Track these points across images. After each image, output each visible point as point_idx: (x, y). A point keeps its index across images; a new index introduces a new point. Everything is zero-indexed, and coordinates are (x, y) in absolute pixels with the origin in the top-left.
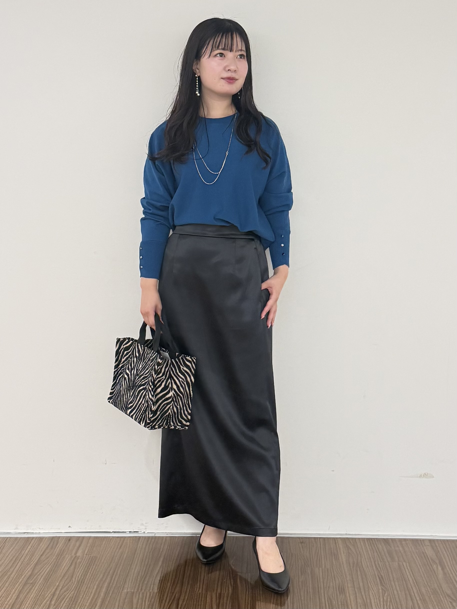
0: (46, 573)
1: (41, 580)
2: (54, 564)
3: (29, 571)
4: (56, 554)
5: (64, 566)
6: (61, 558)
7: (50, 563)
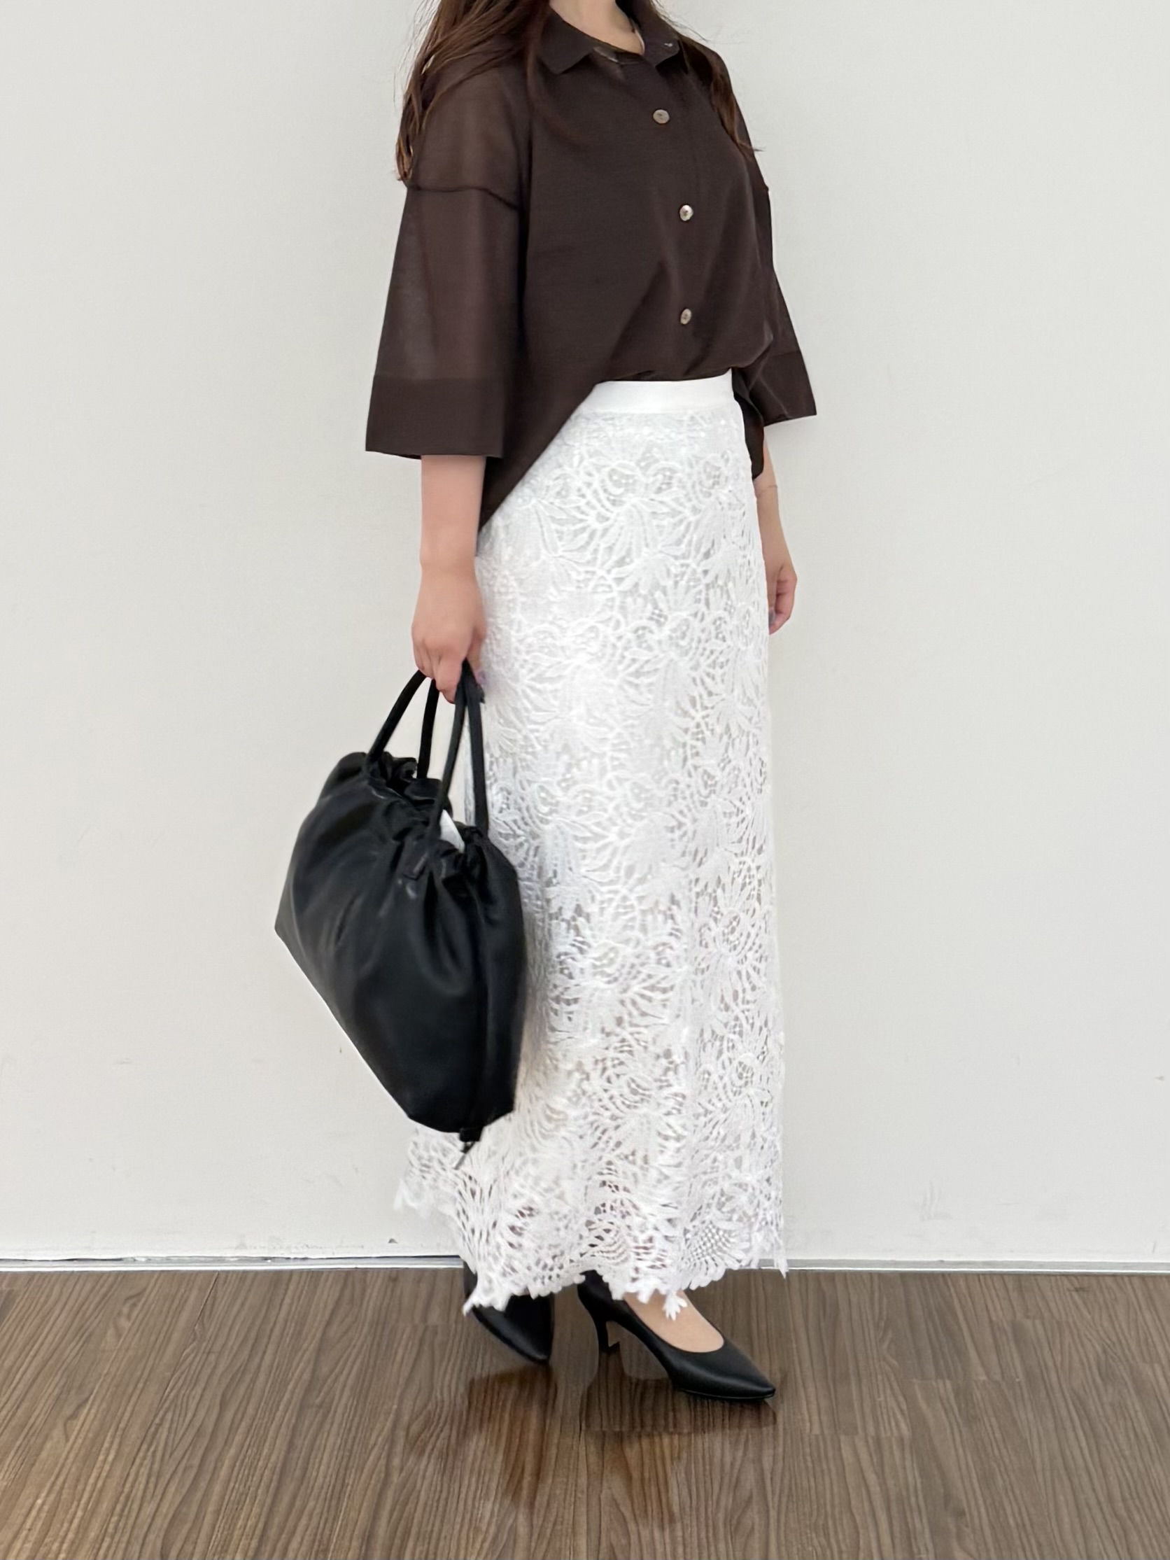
2: (372, 1348)
4: (368, 1320)
5: (399, 1358)
6: (387, 1331)
7: (360, 1344)
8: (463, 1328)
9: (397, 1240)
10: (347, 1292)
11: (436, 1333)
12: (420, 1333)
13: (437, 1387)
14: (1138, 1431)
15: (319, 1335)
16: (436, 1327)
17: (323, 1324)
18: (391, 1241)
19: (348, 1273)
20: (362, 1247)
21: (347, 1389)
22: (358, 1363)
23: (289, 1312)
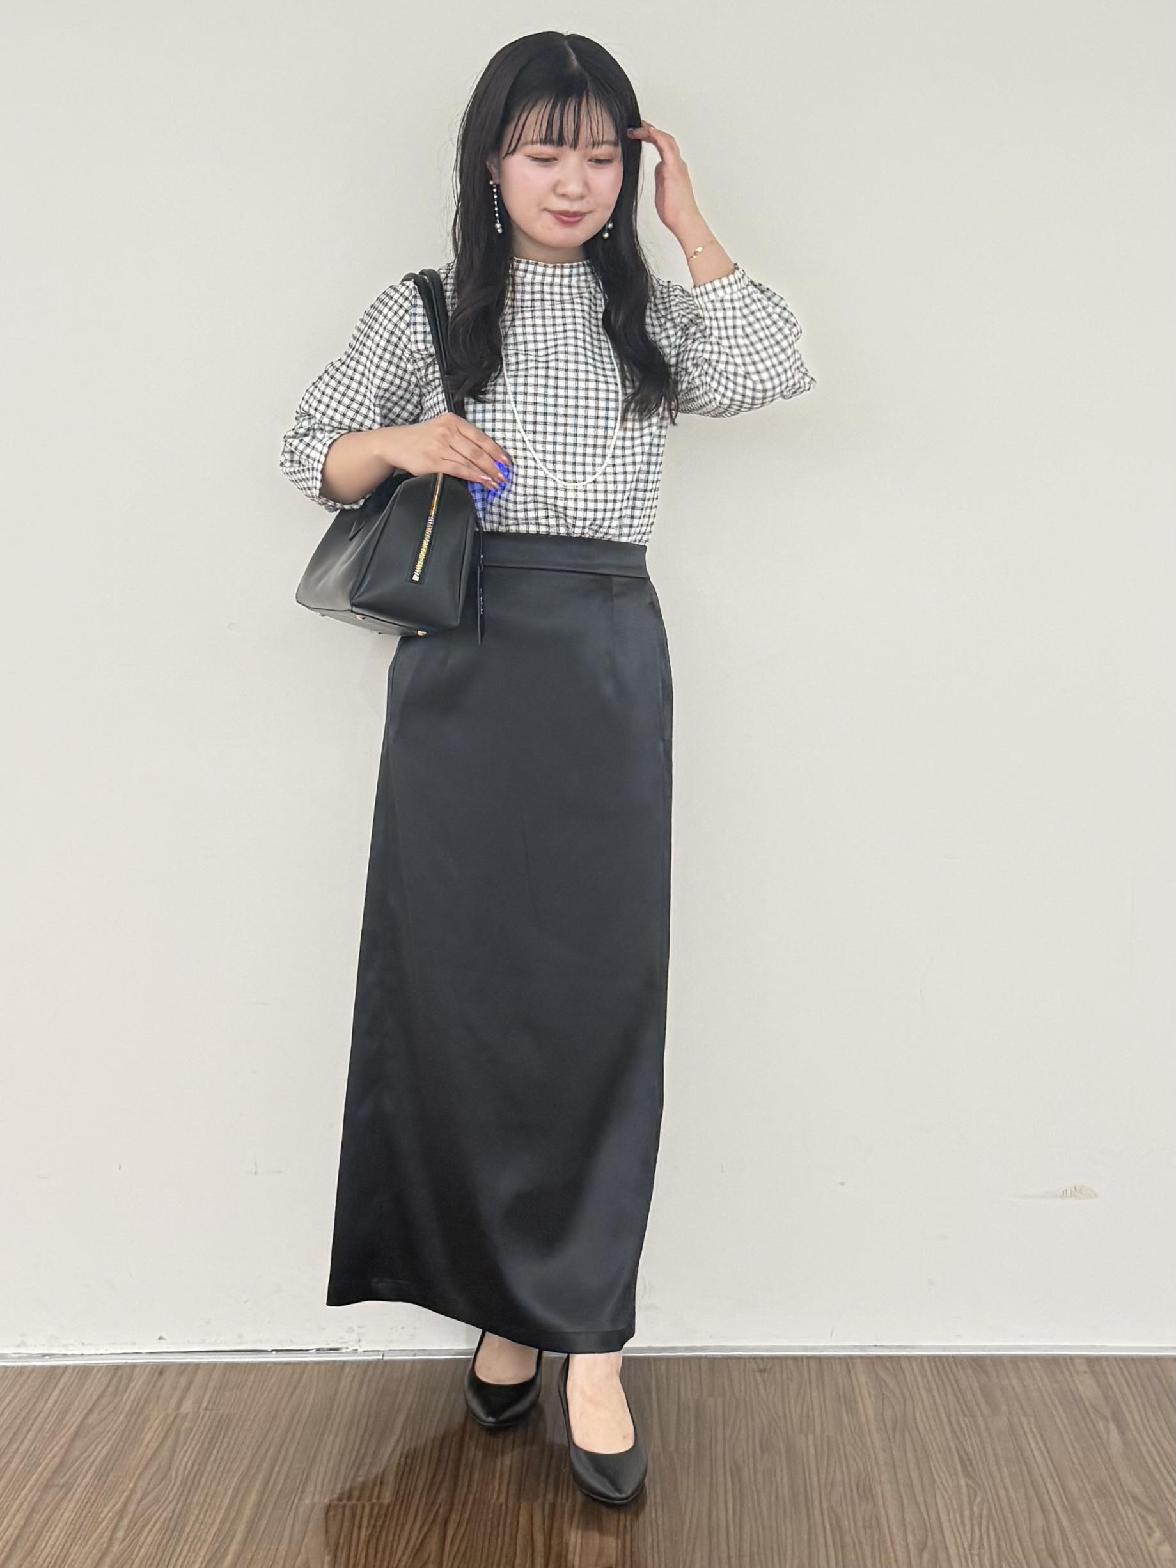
0: (99, 1460)
1: (89, 1476)
2: (122, 1436)
3: (56, 1454)
4: (126, 1409)
5: (146, 1441)
6: (140, 1419)
7: (112, 1431)
8: (210, 1415)
9: (165, 1337)
10: (114, 1382)
11: (184, 1418)
12: (169, 1421)
13: (175, 1465)
14: (780, 1495)
15: (77, 1424)
16: (187, 1414)
17: (85, 1412)
18: (160, 1338)
19: (117, 1368)
20: (134, 1344)
21: (93, 1469)
22: (107, 1448)
23: (55, 1403)
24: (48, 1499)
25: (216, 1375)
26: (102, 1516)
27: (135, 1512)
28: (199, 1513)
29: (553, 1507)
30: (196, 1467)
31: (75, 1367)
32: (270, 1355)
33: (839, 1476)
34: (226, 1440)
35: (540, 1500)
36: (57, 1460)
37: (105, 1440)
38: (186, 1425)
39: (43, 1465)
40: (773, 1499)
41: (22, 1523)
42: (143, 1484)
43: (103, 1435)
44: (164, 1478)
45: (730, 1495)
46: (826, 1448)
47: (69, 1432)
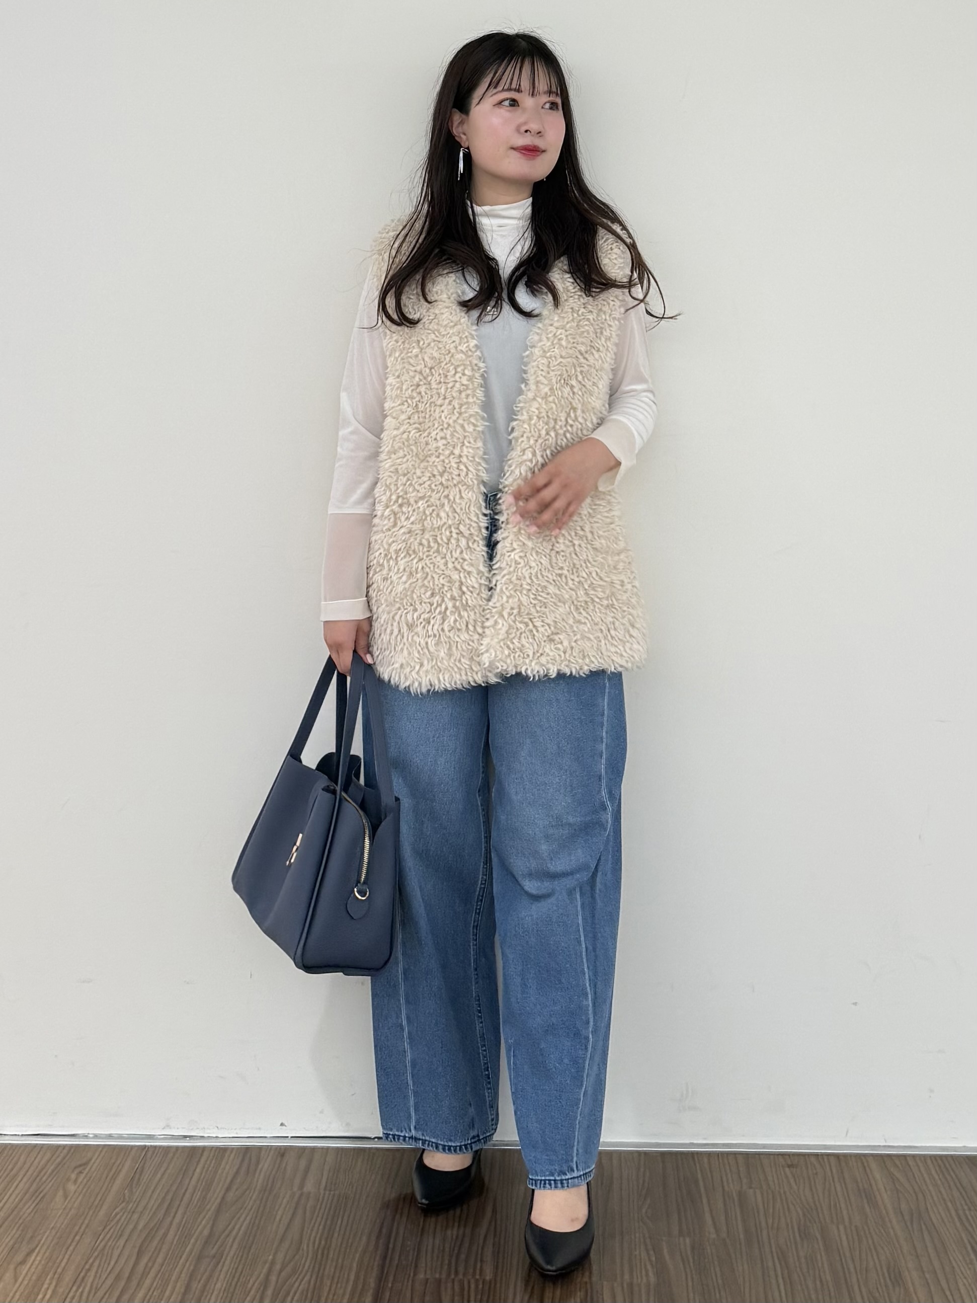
0: (241, 1232)
1: (235, 1246)
2: (258, 1212)
3: (205, 1227)
4: (258, 1187)
5: (278, 1218)
6: (271, 1198)
7: (249, 1207)
8: (330, 1194)
9: (286, 1124)
10: (245, 1164)
11: (308, 1198)
12: (296, 1197)
13: (305, 1242)
14: (824, 1280)
15: (219, 1200)
16: (309, 1193)
17: (225, 1188)
18: (282, 1125)
19: (247, 1149)
20: (260, 1129)
21: (237, 1241)
22: (247, 1221)
23: (198, 1180)
24: (202, 1269)
25: (330, 1158)
26: (250, 1286)
27: (277, 1282)
28: (331, 1283)
29: (631, 1285)
30: (323, 1242)
31: (212, 1148)
32: (372, 1142)
33: (871, 1264)
34: (346, 1218)
35: (619, 1279)
36: (206, 1232)
37: (244, 1216)
38: (311, 1203)
39: (195, 1237)
40: (818, 1283)
41: (182, 1290)
42: (281, 1256)
43: (242, 1211)
44: (298, 1250)
45: (781, 1281)
46: (856, 1238)
47: (213, 1207)
